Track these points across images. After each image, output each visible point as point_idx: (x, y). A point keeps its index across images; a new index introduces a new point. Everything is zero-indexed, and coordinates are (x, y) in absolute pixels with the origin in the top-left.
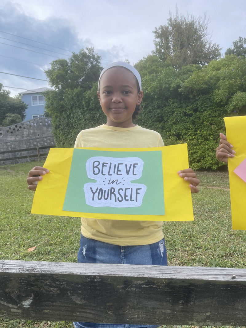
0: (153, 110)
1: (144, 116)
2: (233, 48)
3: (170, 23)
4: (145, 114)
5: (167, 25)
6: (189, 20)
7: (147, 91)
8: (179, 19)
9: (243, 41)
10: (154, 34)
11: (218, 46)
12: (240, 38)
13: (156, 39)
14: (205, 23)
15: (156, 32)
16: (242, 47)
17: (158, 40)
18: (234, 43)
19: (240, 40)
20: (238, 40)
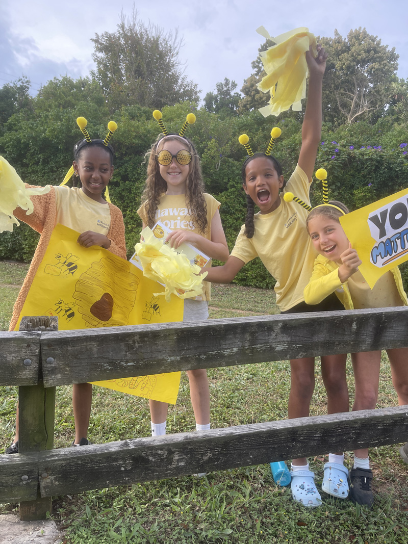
0: (57, 168)
1: (43, 176)
2: (215, 92)
3: (121, 32)
4: (44, 173)
5: (117, 35)
6: (154, 34)
7: (45, 134)
8: (137, 29)
9: (230, 85)
10: (94, 44)
11: (196, 85)
12: (227, 80)
13: (97, 53)
14: (176, 45)
15: (96, 41)
16: (229, 94)
17: (102, 55)
18: (217, 86)
19: (226, 82)
20: (223, 82)
